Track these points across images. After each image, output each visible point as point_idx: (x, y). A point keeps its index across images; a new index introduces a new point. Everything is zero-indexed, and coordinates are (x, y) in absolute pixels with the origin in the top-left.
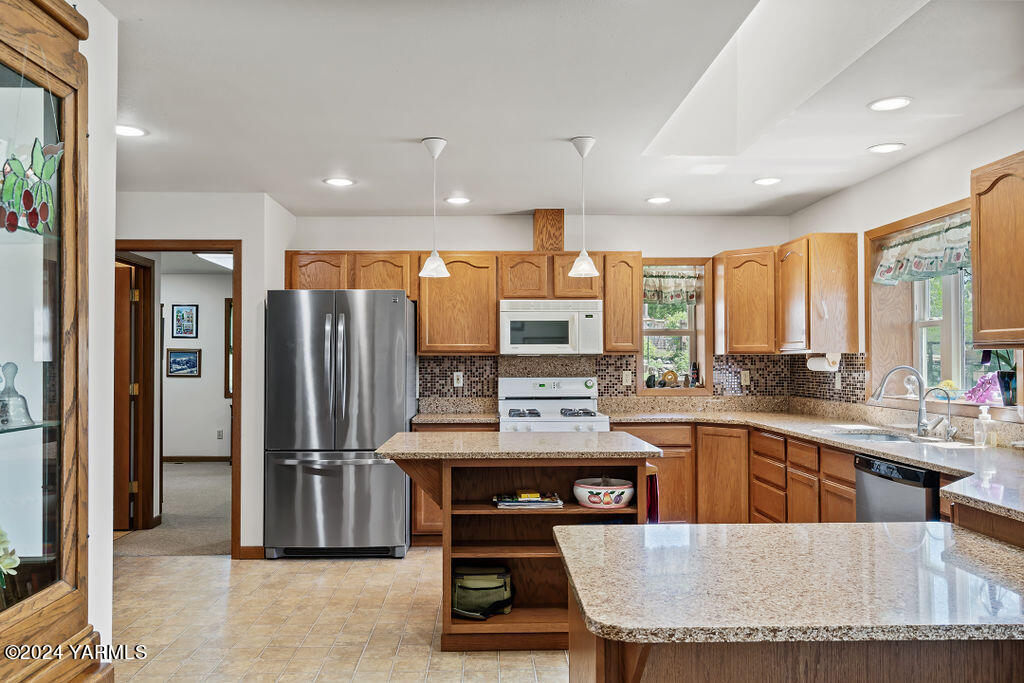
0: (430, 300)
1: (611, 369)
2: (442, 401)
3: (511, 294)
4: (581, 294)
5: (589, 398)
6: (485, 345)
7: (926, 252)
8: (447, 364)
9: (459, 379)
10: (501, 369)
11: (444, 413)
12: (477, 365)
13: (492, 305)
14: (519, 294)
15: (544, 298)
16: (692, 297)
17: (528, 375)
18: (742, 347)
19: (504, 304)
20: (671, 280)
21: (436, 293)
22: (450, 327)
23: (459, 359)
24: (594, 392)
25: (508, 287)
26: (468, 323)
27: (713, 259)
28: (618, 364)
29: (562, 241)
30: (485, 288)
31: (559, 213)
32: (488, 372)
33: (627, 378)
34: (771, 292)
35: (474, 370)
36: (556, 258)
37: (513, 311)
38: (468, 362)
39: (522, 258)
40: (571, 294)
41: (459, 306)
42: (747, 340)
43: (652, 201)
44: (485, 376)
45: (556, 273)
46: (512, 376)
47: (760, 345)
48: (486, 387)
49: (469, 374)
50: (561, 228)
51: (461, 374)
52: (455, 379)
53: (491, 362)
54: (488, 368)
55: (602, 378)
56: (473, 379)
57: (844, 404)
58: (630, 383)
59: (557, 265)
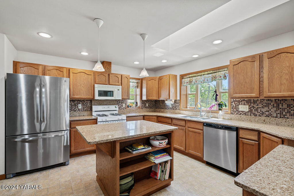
0: (73, 83)
1: (120, 103)
2: (75, 113)
3: (98, 83)
4: (116, 84)
5: (116, 110)
6: (90, 97)
7: (197, 79)
8: (76, 102)
9: (80, 106)
10: (93, 103)
11: (75, 116)
12: (85, 102)
13: (92, 85)
14: (100, 83)
15: (107, 84)
16: (136, 87)
17: (100, 105)
18: (150, 98)
19: (96, 85)
20: (132, 83)
21: (75, 81)
22: (79, 91)
23: (80, 101)
24: (117, 109)
25: (97, 81)
26: (85, 90)
27: (142, 79)
28: (122, 102)
29: (111, 70)
30: (90, 81)
31: (110, 63)
32: (89, 104)
33: (124, 105)
34: (157, 86)
35: (85, 103)
36: (110, 75)
37: (98, 88)
38: (83, 101)
39: (101, 73)
40: (114, 84)
41: (82, 85)
42: (151, 97)
43: (135, 63)
44: (88, 105)
45: (110, 78)
46: (96, 105)
47: (155, 98)
48: (88, 108)
49: (83, 104)
50: (111, 67)
51: (81, 105)
52: (79, 106)
53: (90, 101)
54: (89, 103)
55: (118, 105)
56: (84, 106)
57: (173, 110)
58: (124, 106)
59: (110, 76)
